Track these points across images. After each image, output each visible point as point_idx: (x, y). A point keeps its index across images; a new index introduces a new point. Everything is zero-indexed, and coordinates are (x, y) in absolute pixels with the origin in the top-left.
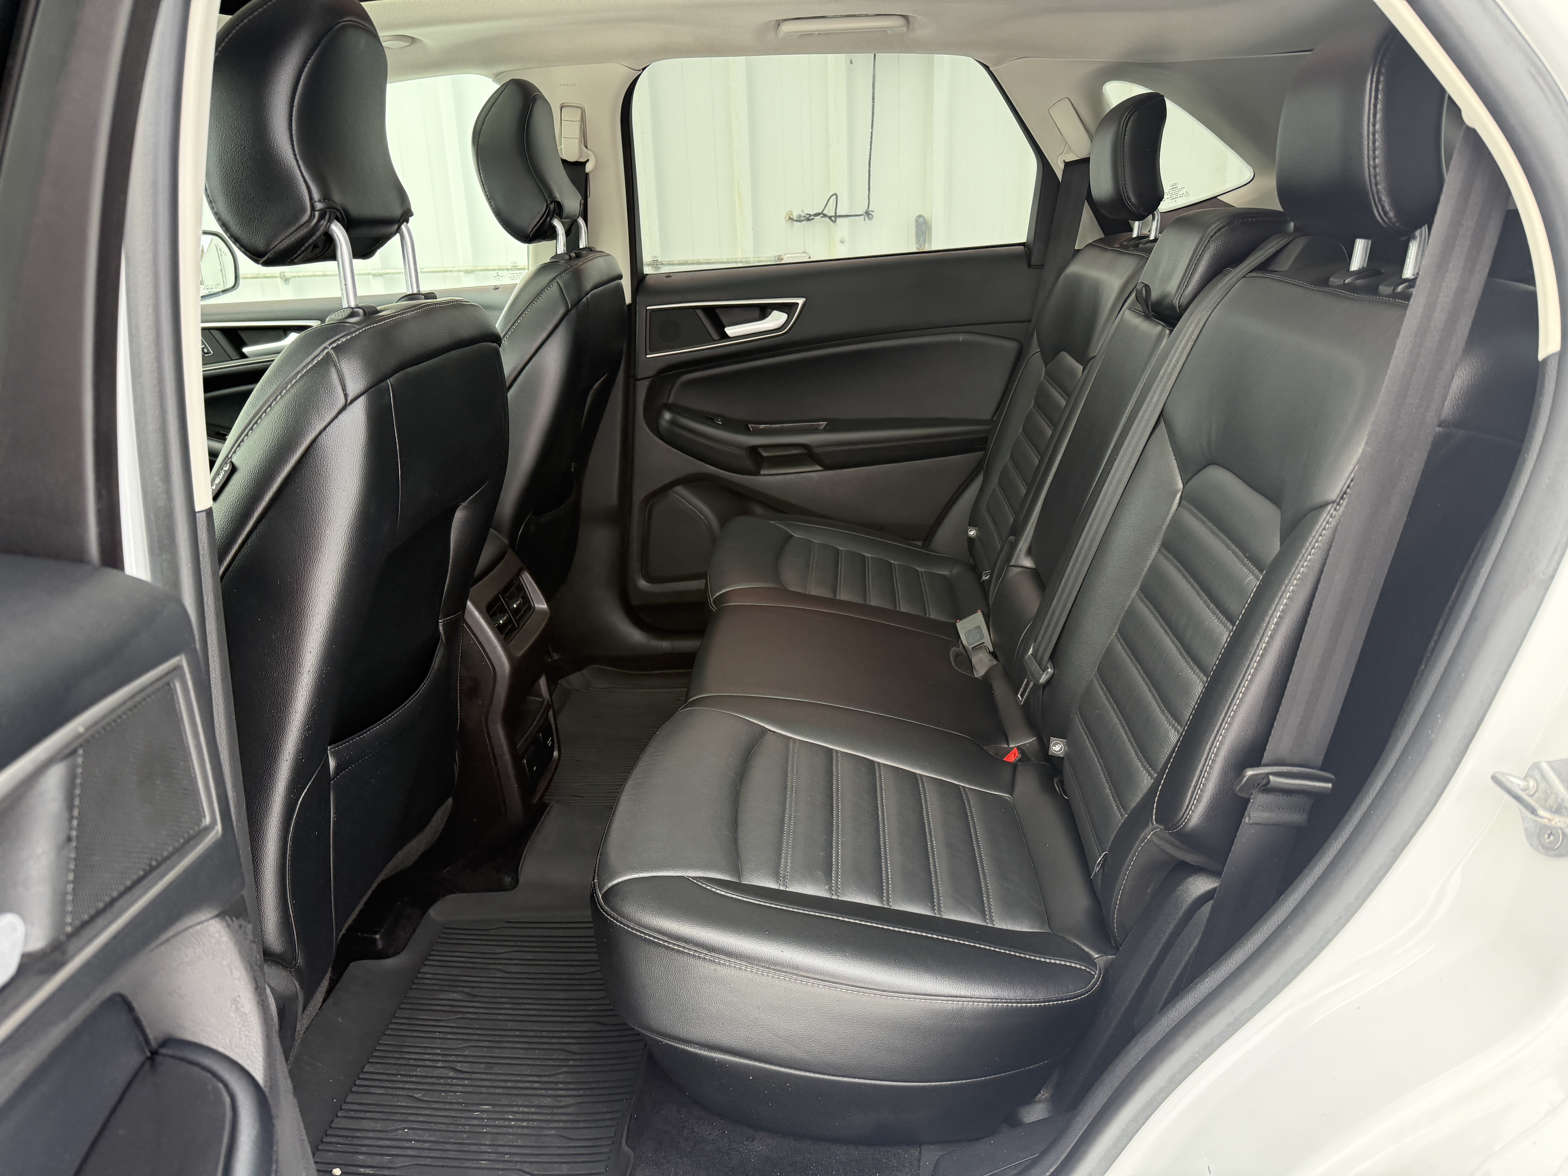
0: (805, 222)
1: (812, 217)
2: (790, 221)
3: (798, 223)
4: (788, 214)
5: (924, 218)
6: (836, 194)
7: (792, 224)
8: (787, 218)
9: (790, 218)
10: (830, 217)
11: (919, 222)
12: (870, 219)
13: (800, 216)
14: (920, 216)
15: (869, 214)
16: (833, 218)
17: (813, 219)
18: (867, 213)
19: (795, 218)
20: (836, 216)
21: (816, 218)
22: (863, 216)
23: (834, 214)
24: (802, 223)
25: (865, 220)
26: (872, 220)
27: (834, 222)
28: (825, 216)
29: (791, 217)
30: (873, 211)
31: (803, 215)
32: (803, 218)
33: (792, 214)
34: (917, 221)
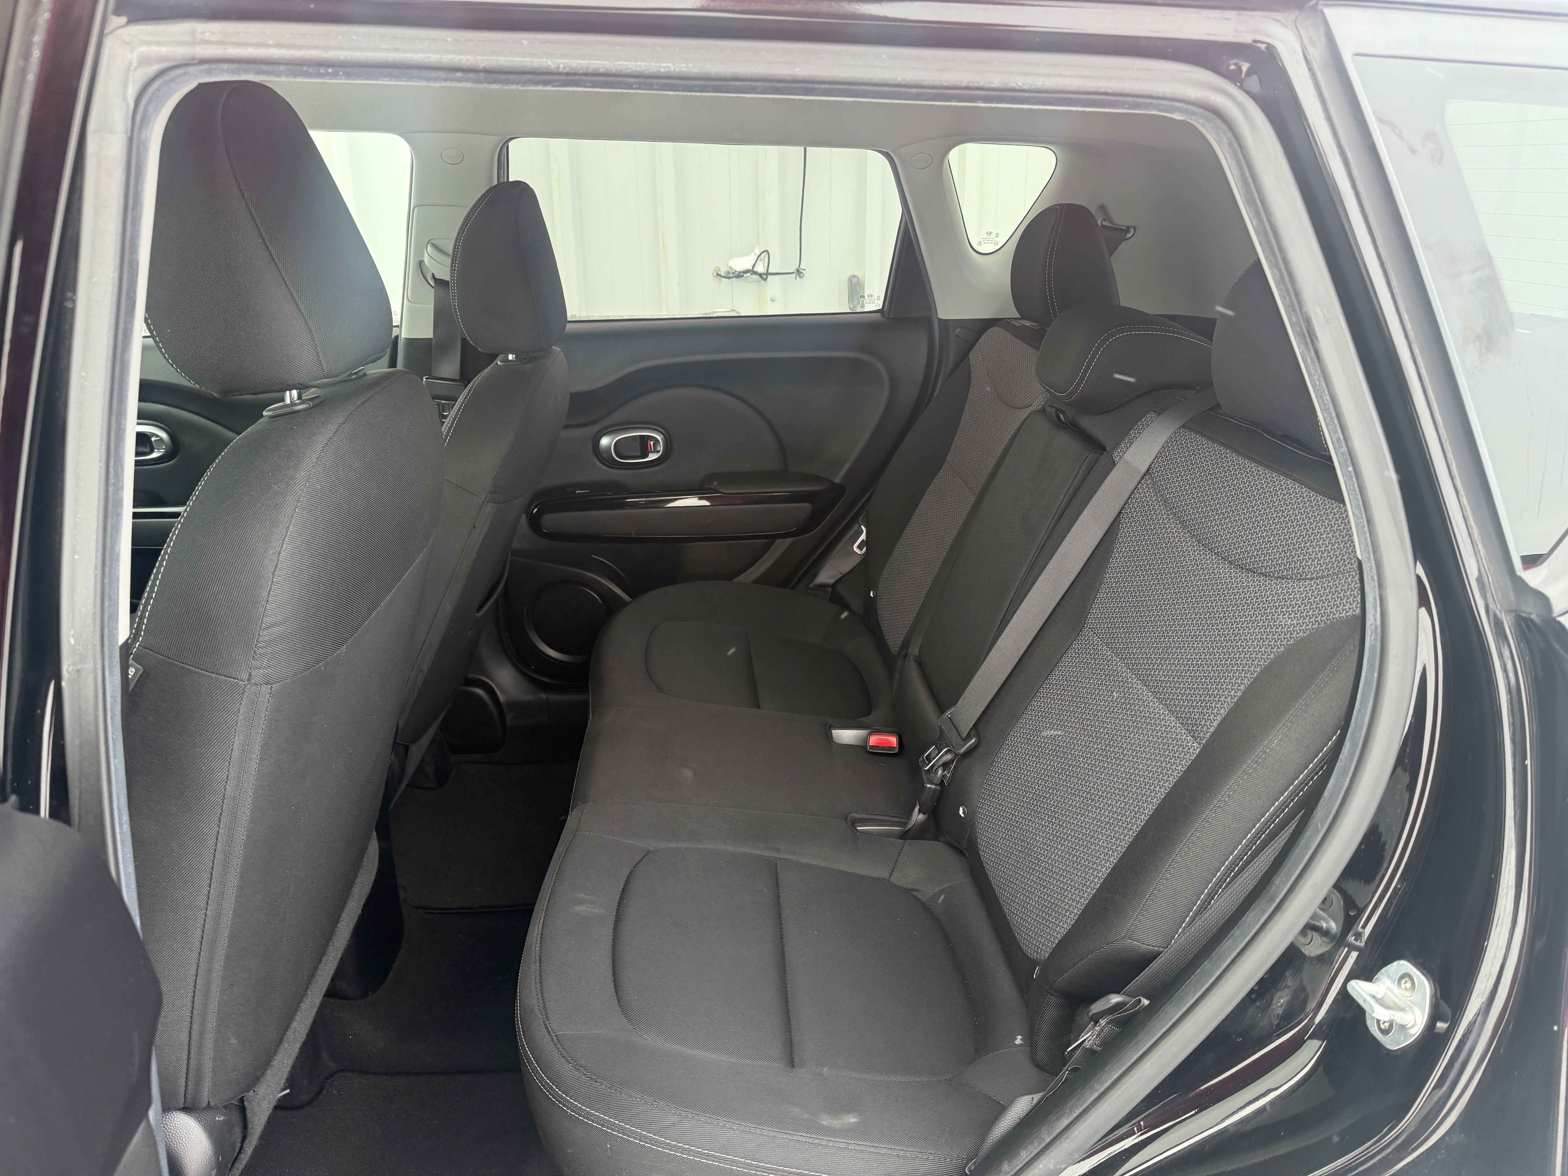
0: (734, 279)
1: (742, 274)
2: (718, 277)
3: (727, 280)
4: (715, 270)
5: (858, 278)
6: (767, 251)
7: (720, 280)
8: (715, 274)
9: (718, 275)
10: (760, 275)
11: (853, 282)
12: (801, 277)
13: (729, 273)
14: (854, 276)
15: (801, 273)
16: (764, 276)
17: (743, 276)
18: (798, 271)
19: (723, 275)
20: (768, 274)
21: (745, 275)
22: (794, 275)
23: (766, 272)
24: (731, 280)
25: (796, 278)
26: (804, 279)
27: (765, 280)
28: (755, 273)
29: (719, 273)
30: (804, 270)
31: (731, 271)
32: (731, 275)
33: (720, 270)
34: (850, 280)
